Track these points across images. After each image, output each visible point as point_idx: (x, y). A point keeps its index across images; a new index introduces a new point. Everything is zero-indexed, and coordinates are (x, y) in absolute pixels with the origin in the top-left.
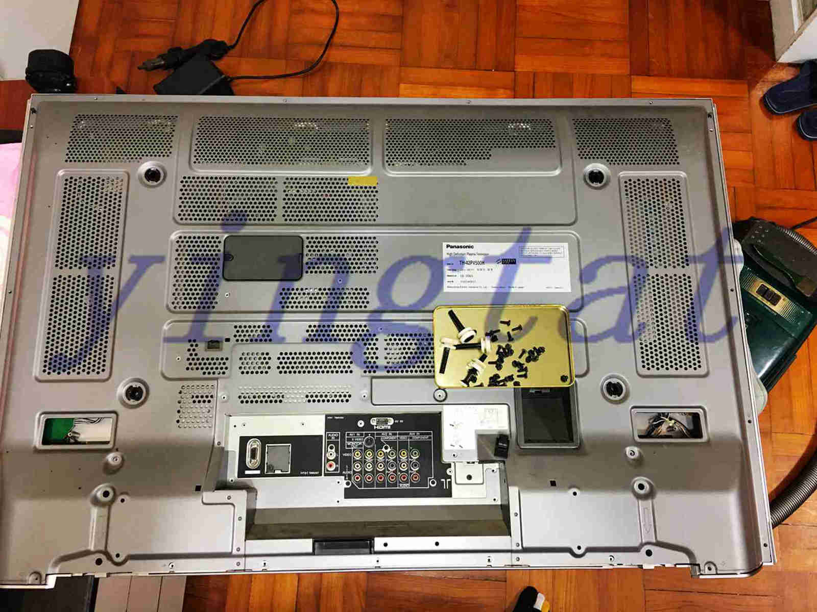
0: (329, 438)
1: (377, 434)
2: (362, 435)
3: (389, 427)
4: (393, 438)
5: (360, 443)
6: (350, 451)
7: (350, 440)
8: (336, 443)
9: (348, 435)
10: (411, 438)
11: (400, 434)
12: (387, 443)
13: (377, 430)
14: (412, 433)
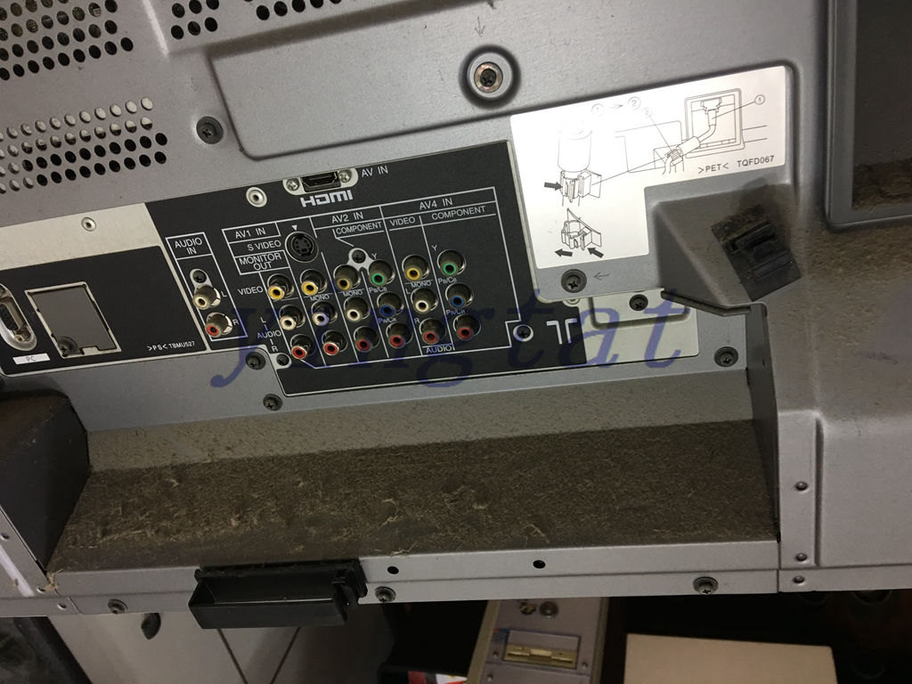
0: (181, 252)
1: (317, 222)
2: (271, 230)
3: (349, 196)
4: (369, 227)
5: (276, 255)
6: (254, 281)
7: (240, 249)
8: (206, 265)
9: (231, 235)
10: (427, 218)
11: (387, 211)
12: (356, 242)
13: (311, 209)
14: (425, 202)
